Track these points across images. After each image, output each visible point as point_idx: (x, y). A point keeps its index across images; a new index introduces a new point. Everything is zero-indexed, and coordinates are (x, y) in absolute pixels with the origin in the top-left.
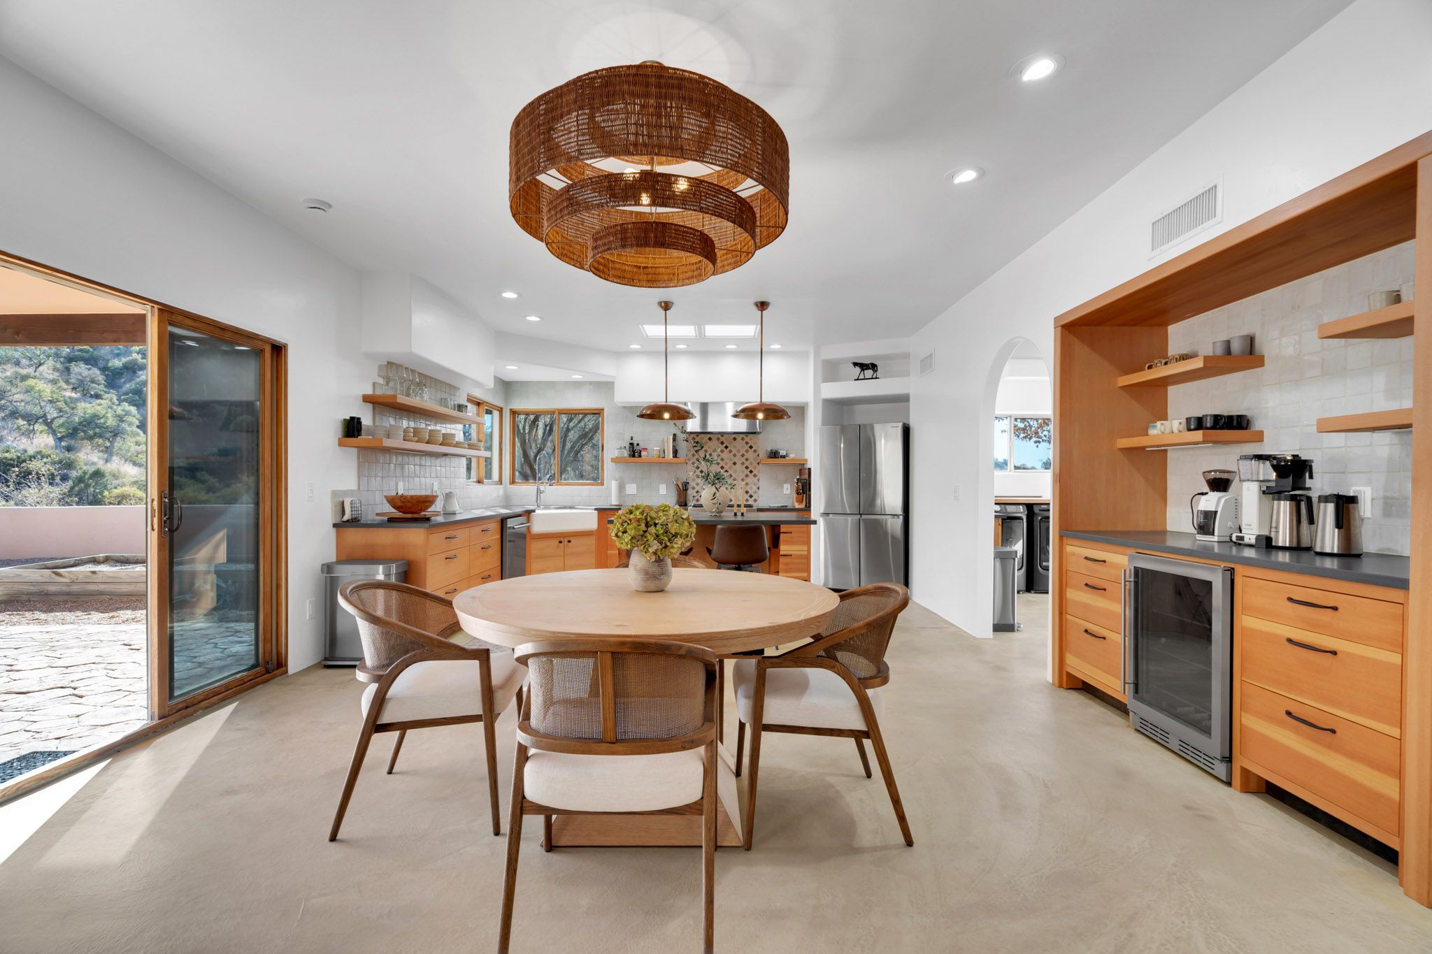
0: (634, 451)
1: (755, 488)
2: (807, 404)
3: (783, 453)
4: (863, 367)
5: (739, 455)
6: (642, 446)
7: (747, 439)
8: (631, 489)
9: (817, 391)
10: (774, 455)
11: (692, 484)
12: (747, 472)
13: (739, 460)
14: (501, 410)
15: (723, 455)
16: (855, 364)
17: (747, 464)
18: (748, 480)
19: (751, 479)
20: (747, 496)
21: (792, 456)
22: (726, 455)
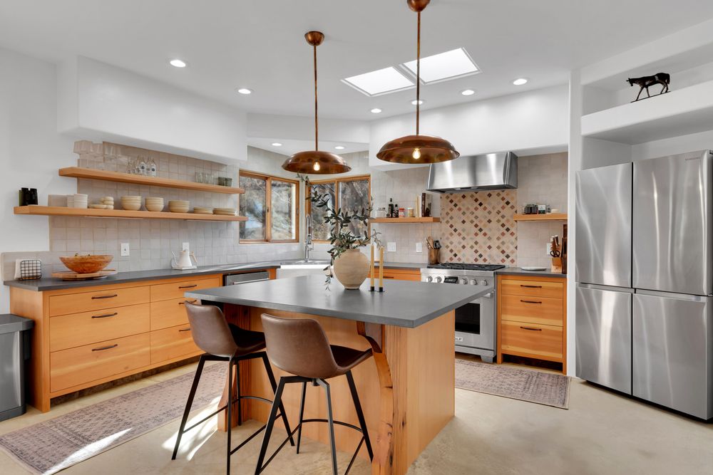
0: (393, 211)
1: (512, 248)
2: (566, 147)
3: (542, 207)
4: (645, 82)
5: (494, 212)
6: (400, 206)
7: (503, 194)
8: (391, 247)
9: (575, 125)
10: (531, 210)
11: (444, 242)
12: (503, 230)
13: (494, 217)
14: (297, 183)
15: (477, 213)
16: (632, 81)
17: (503, 221)
18: (503, 239)
19: (507, 237)
20: (503, 256)
21: (553, 211)
22: (480, 212)
